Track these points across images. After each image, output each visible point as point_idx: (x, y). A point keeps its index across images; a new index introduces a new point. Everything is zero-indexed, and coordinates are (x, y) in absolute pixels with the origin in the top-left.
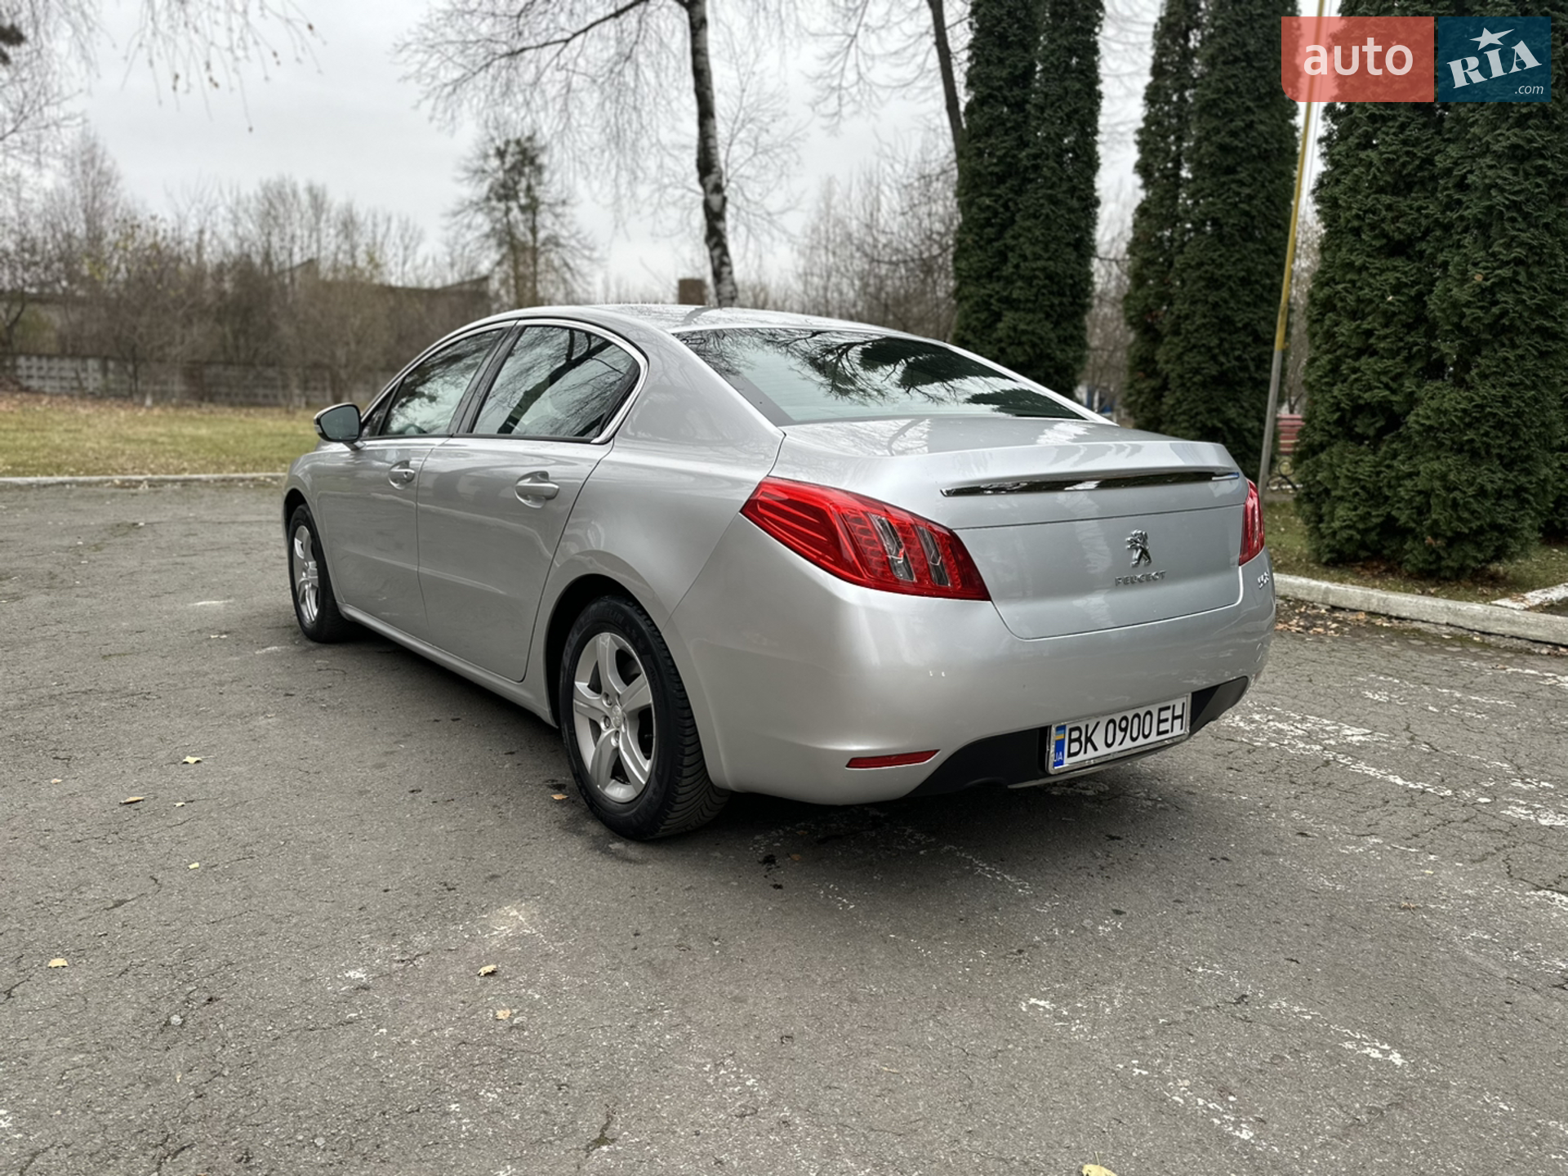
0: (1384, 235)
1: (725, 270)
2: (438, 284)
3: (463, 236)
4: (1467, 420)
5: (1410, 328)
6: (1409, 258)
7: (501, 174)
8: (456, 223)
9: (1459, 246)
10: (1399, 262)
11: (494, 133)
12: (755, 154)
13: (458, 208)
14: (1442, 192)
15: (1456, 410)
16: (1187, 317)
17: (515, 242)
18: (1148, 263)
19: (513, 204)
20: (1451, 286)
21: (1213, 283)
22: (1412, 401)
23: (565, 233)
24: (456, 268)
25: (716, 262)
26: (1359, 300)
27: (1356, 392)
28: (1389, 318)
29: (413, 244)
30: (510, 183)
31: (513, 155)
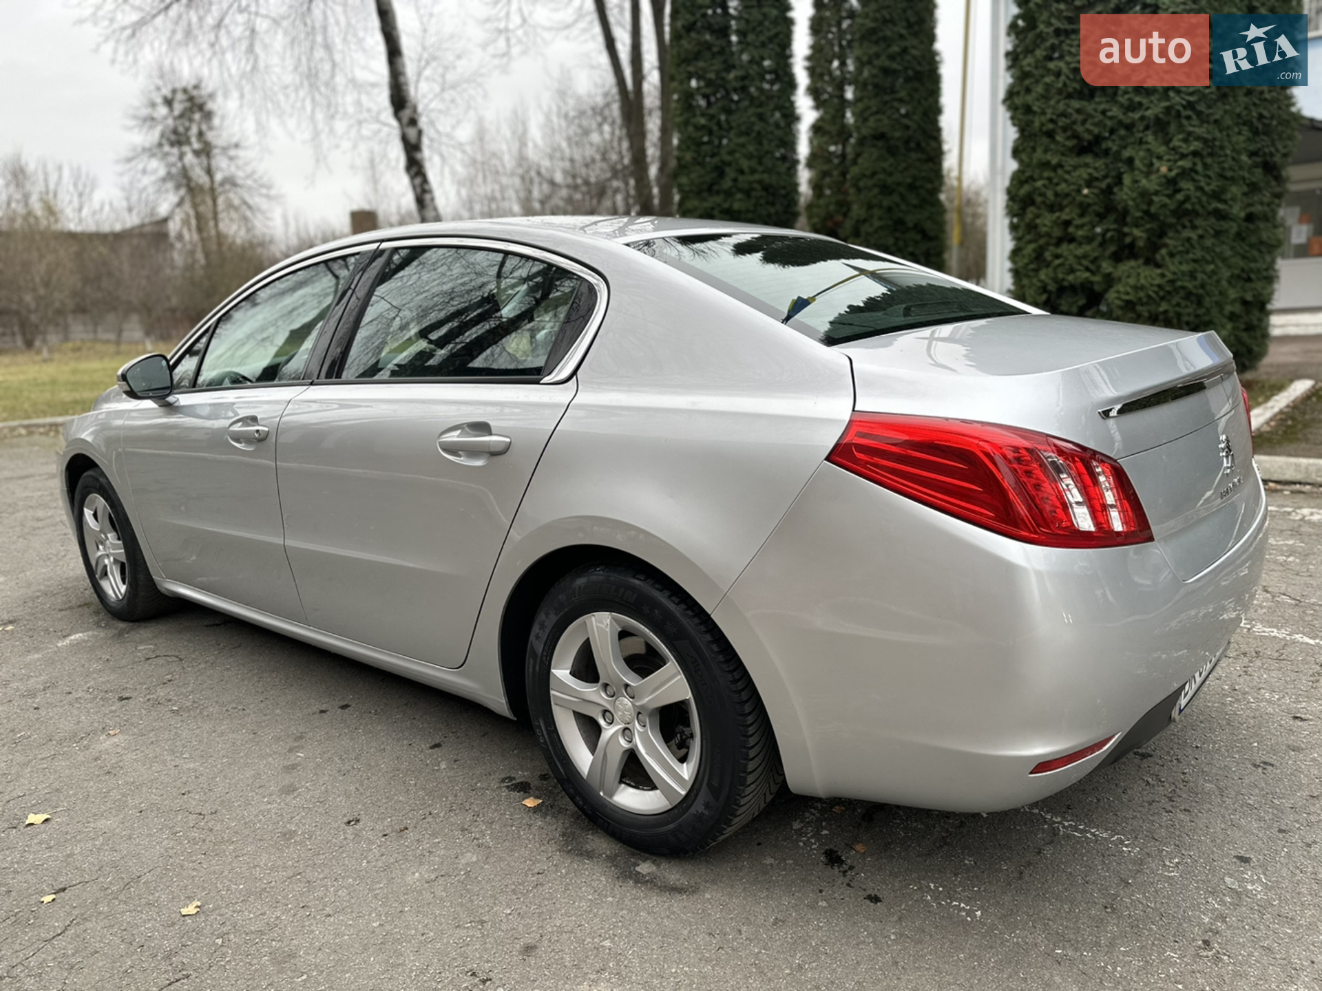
0: (1075, 136)
1: (427, 197)
2: (118, 227)
3: (139, 181)
4: (1161, 293)
5: (1101, 217)
6: (1096, 155)
7: (170, 122)
8: (130, 169)
9: (1141, 142)
10: (1088, 159)
11: (160, 83)
12: (443, 90)
13: (130, 154)
14: (1122, 96)
15: (1152, 285)
16: (865, 221)
17: (193, 184)
18: (825, 174)
19: (186, 149)
20: (1138, 178)
21: (886, 189)
22: (1109, 280)
23: (240, 174)
24: (135, 212)
25: (419, 190)
26: (1056, 194)
27: (1060, 276)
28: (1084, 209)
29: (87, 190)
30: (181, 129)
31: (181, 102)
